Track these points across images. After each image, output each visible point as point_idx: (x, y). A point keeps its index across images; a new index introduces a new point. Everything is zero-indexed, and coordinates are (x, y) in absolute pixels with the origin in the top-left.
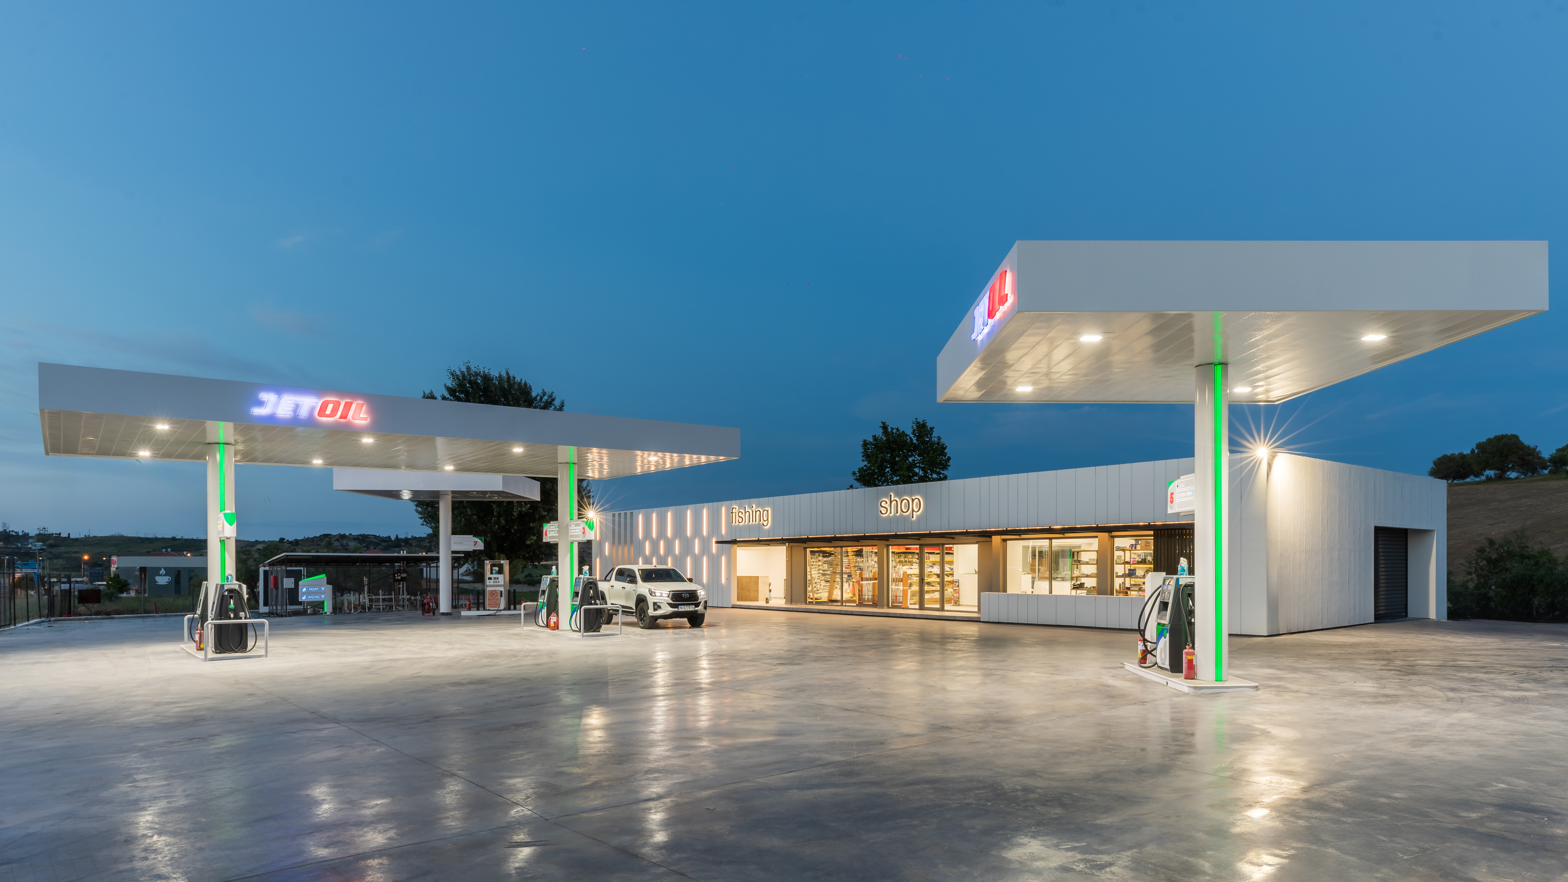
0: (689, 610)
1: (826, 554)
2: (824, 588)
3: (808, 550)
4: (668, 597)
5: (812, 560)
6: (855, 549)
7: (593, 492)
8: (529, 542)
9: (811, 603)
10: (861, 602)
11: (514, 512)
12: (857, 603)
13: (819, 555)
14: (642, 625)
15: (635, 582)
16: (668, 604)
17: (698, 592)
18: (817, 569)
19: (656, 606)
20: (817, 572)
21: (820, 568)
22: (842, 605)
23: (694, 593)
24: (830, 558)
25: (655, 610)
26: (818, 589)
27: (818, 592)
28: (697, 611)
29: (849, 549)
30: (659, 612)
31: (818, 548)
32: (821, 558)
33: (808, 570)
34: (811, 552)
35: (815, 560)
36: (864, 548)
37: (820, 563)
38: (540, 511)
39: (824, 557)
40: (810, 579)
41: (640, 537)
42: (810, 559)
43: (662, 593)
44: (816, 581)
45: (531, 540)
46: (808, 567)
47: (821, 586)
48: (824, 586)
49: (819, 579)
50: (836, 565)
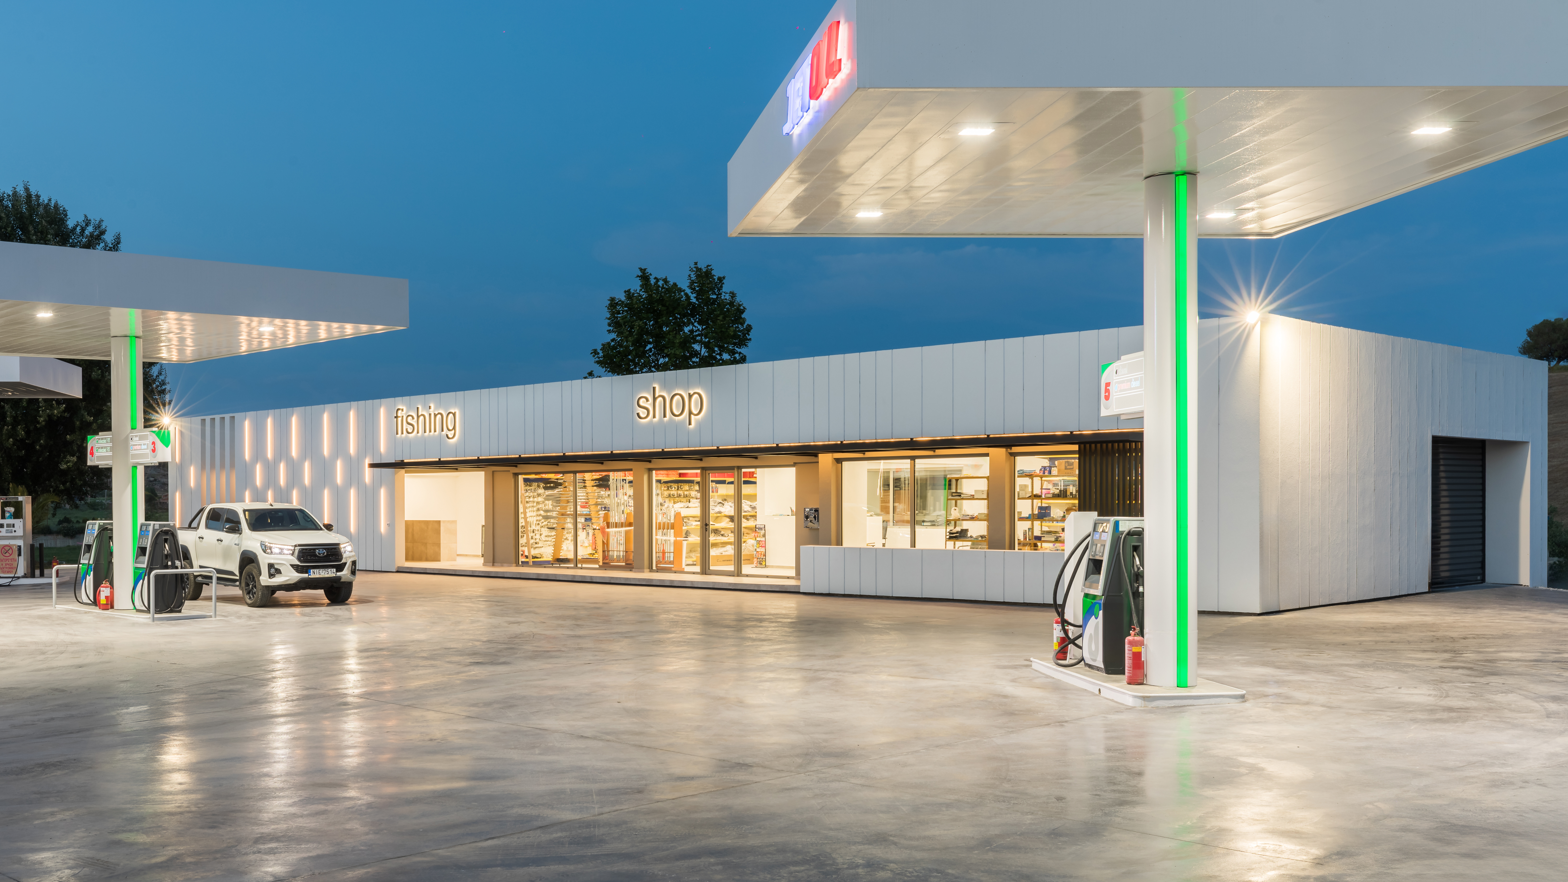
0: (327, 576)
1: (550, 485)
2: (547, 539)
3: (521, 478)
4: (292, 554)
5: (527, 494)
6: (597, 476)
7: (168, 383)
8: (65, 466)
9: (525, 564)
10: (607, 561)
11: (40, 417)
12: (601, 564)
13: (539, 486)
14: (249, 601)
15: (238, 530)
16: (292, 566)
17: (342, 546)
18: (535, 509)
19: (273, 571)
20: (535, 514)
21: (540, 506)
22: (576, 567)
23: (335, 548)
24: (556, 491)
25: (271, 576)
26: (537, 541)
27: (537, 545)
28: (339, 578)
29: (588, 476)
30: (278, 580)
31: (536, 473)
32: (541, 491)
33: (521, 510)
34: (526, 480)
35: (531, 494)
36: (611, 474)
37: (540, 499)
38: (83, 415)
39: (546, 488)
40: (523, 524)
41: (247, 456)
42: (523, 492)
43: (282, 549)
44: (533, 527)
45: (68, 462)
46: (521, 506)
47: (542, 536)
48: (546, 536)
49: (538, 524)
50: (566, 502)
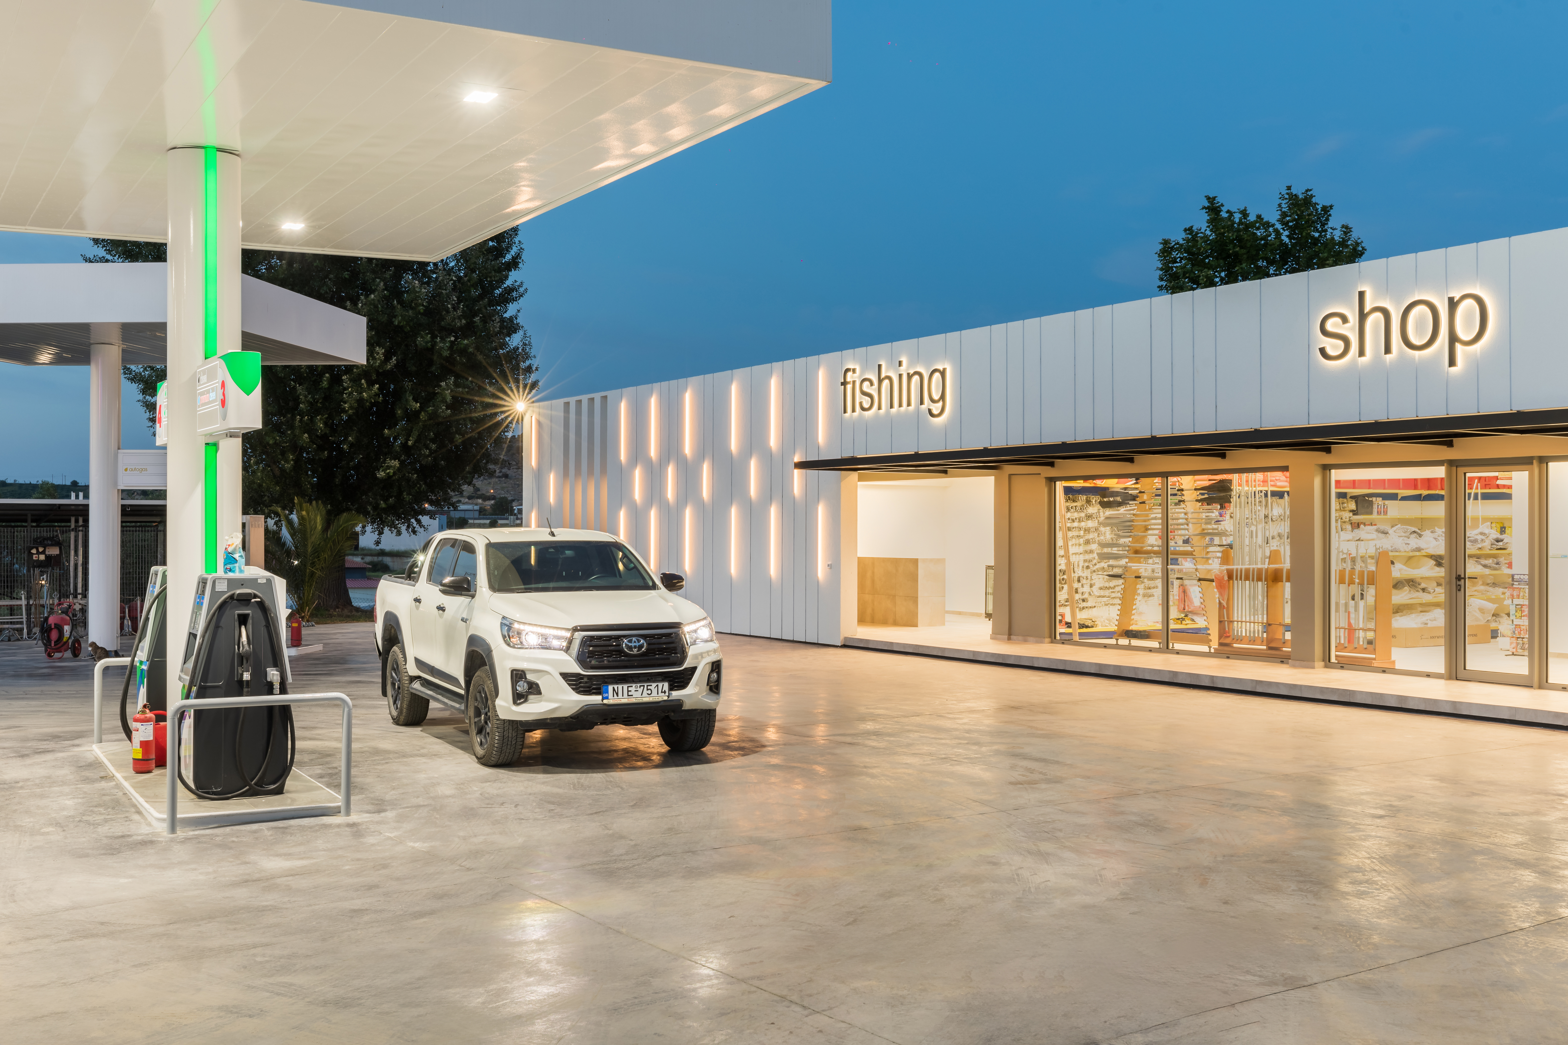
0: (646, 699)
1: (1108, 499)
2: (1102, 593)
3: (1060, 486)
4: (567, 649)
5: (1069, 515)
6: (1204, 481)
8: (383, 474)
9: (1067, 640)
10: (1227, 641)
12: (1215, 645)
13: (1088, 502)
14: (480, 751)
16: (565, 676)
17: (686, 629)
18: (1082, 541)
19: (522, 687)
20: (1081, 549)
21: (1090, 536)
22: (1166, 649)
23: (668, 635)
24: (1122, 510)
25: (519, 698)
26: (1086, 596)
27: (1084, 604)
28: (679, 703)
29: (1187, 482)
30: (532, 709)
31: (1086, 478)
32: (1093, 509)
33: (1060, 542)
34: (1068, 491)
35: (1076, 515)
36: (1235, 477)
37: (1090, 524)
38: (407, 400)
39: (1105, 505)
40: (1063, 567)
41: (623, 457)
42: (1064, 510)
43: (545, 637)
44: (1079, 572)
45: (389, 467)
46: (1059, 535)
47: (1095, 589)
48: (1101, 589)
49: (1088, 567)
50: (1143, 529)
